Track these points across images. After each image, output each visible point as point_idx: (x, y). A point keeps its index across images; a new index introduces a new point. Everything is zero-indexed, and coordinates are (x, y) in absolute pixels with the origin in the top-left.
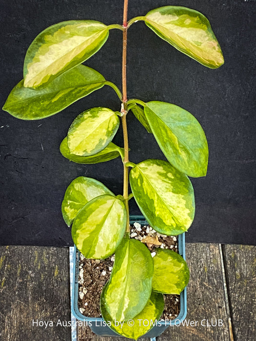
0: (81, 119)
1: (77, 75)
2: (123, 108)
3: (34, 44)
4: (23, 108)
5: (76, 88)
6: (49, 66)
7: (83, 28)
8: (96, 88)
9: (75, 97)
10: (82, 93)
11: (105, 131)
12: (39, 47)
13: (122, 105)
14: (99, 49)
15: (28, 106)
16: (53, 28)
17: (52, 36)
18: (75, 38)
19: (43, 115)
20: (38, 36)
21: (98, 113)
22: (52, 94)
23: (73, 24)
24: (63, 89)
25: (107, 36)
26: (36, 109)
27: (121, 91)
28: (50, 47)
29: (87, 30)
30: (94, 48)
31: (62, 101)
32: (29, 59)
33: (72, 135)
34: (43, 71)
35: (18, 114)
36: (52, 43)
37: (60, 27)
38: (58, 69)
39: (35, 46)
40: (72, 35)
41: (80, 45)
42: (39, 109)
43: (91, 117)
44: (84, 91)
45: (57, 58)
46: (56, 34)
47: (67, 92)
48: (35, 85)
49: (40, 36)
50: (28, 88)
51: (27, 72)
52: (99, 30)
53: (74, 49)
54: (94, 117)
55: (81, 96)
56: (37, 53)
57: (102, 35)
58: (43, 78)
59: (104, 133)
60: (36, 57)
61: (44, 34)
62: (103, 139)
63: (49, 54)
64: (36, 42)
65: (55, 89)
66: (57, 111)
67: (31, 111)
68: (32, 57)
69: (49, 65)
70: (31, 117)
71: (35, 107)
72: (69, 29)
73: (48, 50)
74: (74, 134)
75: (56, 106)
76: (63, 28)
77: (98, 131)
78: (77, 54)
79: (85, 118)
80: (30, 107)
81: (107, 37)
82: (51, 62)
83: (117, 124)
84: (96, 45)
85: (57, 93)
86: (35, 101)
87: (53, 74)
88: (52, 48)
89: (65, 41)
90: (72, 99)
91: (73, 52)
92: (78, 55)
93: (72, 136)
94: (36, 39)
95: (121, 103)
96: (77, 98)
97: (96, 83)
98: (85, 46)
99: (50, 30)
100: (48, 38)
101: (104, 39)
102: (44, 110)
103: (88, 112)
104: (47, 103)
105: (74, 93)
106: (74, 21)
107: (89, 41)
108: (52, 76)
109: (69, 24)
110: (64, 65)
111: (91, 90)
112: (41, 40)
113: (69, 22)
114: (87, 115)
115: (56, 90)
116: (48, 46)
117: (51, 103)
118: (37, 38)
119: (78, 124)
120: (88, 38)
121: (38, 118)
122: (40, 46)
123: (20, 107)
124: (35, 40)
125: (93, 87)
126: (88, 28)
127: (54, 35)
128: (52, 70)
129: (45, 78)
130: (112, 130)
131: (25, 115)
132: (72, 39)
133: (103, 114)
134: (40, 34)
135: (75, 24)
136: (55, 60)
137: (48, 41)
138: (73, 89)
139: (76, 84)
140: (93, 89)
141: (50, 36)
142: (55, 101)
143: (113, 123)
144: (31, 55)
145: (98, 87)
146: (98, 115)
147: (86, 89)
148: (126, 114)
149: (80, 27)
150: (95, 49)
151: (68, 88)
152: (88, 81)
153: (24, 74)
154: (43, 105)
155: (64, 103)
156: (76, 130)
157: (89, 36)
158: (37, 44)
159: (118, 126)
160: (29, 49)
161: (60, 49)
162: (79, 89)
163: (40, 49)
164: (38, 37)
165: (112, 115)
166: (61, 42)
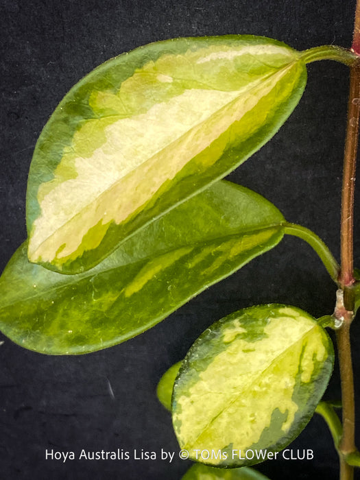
0: (215, 341)
1: (200, 209)
2: (340, 303)
3: (57, 121)
4: (39, 313)
5: (197, 250)
6: (105, 193)
7: (216, 62)
8: (257, 248)
9: (196, 282)
10: (216, 265)
11: (288, 382)
12: (74, 129)
13: (340, 296)
14: (276, 130)
15: (54, 309)
16: (118, 68)
17: (116, 93)
18: (190, 96)
19: (96, 341)
20: (69, 94)
21: (265, 323)
22: (127, 268)
23: (183, 51)
24: (158, 254)
25: (299, 86)
26: (77, 318)
27: (337, 255)
28: (108, 129)
29: (232, 70)
30: (254, 129)
31: (156, 291)
32: (43, 171)
33: (188, 395)
34: (87, 208)
35: (26, 334)
36: (114, 115)
37: (141, 63)
38: (134, 202)
39: (62, 127)
40: (182, 87)
41: (207, 121)
42: (87, 318)
43: (244, 336)
44: (221, 259)
45: (131, 165)
46: (126, 84)
47: (168, 261)
48: (61, 255)
49: (76, 95)
50: (39, 264)
51: (38, 212)
52: (271, 67)
53: (190, 132)
54: (252, 336)
55: (211, 278)
56: (66, 150)
57: (282, 84)
58: (84, 232)
59: (286, 390)
60: (64, 163)
61: (89, 87)
62: (283, 411)
63: (106, 152)
64: (64, 115)
65: (135, 254)
66: (141, 324)
67: (63, 326)
68: (54, 164)
69: (107, 187)
70: (61, 346)
71: (75, 313)
72: (169, 67)
73: (104, 141)
74: (191, 390)
75: (137, 309)
76: (150, 65)
77: (266, 380)
78: (199, 151)
79: (226, 339)
80: (61, 311)
81: (302, 90)
82: (112, 177)
83: (328, 360)
84: (262, 118)
85: (140, 267)
86: (75, 292)
87: (118, 222)
88: (117, 134)
89: (155, 109)
90: (186, 286)
91: (184, 146)
92: (202, 155)
93: (187, 400)
94: (62, 103)
95: (336, 287)
96: (201, 284)
97: (257, 232)
98: (224, 124)
99: (107, 73)
100: (103, 100)
101: (291, 97)
102: (100, 321)
103: (236, 322)
104: (109, 298)
105: (190, 266)
106: (185, 42)
107: (239, 104)
108: (112, 226)
109: (170, 52)
110: (155, 190)
111: (242, 256)
112: (81, 109)
113: (170, 44)
114: (232, 330)
115: (138, 255)
116: (101, 128)
117: (121, 299)
118: (65, 100)
119: (206, 360)
120: (235, 94)
121: (83, 349)
122: (78, 127)
123: (32, 311)
124: (60, 107)
125: (249, 246)
126: (235, 60)
127: (122, 90)
128: (116, 207)
129: (93, 231)
130: (313, 381)
131: (43, 337)
132: (179, 99)
133: (281, 326)
134: (75, 89)
135: (189, 51)
136: (124, 173)
137: (102, 111)
138: (189, 251)
139: (198, 237)
140: (249, 252)
141: (109, 94)
142: (135, 294)
143: (315, 355)
144: (50, 156)
145: (265, 244)
146: (266, 329)
147: (228, 251)
148: (349, 321)
149: (208, 59)
150: (261, 132)
151: (172, 250)
152: (233, 226)
153: (28, 217)
154: (100, 304)
155: (161, 300)
156: (200, 379)
157: (235, 88)
158: (66, 121)
159: (330, 367)
160: (41, 138)
161: (141, 135)
162: (207, 251)
163: (77, 135)
164: (69, 97)
165: (309, 328)
166: (143, 110)
